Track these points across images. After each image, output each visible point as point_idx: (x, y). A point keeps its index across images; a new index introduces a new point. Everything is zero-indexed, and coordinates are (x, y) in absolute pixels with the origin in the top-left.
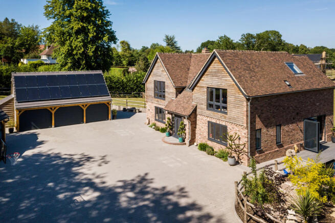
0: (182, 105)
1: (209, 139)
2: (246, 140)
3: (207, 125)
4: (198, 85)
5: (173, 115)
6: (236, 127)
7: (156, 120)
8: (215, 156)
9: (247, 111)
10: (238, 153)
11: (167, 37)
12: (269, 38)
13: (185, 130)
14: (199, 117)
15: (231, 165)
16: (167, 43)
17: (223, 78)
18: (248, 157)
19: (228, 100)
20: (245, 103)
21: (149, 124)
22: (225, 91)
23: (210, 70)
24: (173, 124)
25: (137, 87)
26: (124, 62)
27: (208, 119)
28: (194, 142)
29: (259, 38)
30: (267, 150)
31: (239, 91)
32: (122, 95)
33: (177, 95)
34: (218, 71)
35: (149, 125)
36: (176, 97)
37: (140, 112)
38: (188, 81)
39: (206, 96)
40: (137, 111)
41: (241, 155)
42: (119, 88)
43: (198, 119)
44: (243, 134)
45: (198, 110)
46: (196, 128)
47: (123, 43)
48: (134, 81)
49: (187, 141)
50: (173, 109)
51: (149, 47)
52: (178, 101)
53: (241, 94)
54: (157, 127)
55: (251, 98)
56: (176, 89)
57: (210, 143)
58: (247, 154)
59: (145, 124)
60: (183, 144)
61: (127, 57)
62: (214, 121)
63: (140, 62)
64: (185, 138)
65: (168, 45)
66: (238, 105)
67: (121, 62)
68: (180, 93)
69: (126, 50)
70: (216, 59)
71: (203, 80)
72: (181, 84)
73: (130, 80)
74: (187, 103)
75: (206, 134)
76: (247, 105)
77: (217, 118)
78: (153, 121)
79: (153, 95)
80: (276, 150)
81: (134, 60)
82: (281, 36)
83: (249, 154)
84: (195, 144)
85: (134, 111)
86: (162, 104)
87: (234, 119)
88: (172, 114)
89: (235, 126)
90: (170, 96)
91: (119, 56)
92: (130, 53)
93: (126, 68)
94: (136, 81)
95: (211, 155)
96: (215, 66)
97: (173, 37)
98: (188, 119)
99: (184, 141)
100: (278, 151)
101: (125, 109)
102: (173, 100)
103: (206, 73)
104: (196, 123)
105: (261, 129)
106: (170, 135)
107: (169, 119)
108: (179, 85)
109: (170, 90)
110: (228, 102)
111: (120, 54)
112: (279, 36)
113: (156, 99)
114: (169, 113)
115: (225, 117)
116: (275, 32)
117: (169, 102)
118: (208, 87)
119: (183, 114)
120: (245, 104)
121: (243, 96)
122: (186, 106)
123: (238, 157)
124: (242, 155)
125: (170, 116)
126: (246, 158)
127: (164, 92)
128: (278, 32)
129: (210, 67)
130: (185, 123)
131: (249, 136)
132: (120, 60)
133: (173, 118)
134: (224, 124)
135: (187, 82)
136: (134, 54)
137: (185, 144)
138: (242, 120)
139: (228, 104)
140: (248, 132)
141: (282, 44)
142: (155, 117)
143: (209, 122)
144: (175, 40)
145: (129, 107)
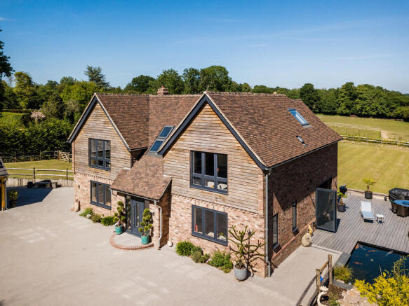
0: (145, 180)
1: (194, 234)
2: (262, 235)
3: (190, 211)
4: (174, 147)
5: (128, 197)
6: (243, 215)
7: (92, 203)
8: (209, 263)
9: (264, 190)
10: (247, 256)
11: (90, 69)
12: (215, 74)
13: (152, 222)
14: (174, 199)
15: (240, 281)
16: (90, 77)
17: (220, 137)
18: (265, 262)
19: (229, 172)
20: (261, 178)
21: (79, 209)
22: (223, 158)
23: (195, 123)
24: (127, 212)
25: (49, 142)
26: (22, 104)
27: (193, 202)
28: (167, 240)
29: (205, 75)
30: (283, 244)
31: (249, 158)
32: (22, 157)
33: (133, 163)
34: (211, 126)
35: (80, 212)
36: (132, 166)
37: (58, 186)
38: (150, 138)
39: (189, 165)
40: (54, 186)
41: (252, 259)
42: (16, 146)
43: (173, 201)
44: (257, 227)
45: (174, 188)
46: (169, 216)
47: (19, 75)
48: (43, 134)
49: (156, 240)
50: (128, 188)
51: (59, 83)
52: (136, 173)
53: (253, 162)
54: (97, 216)
55: (270, 169)
56: (130, 152)
57: (196, 242)
58: (263, 258)
59: (72, 210)
60: (150, 246)
61: (27, 96)
62: (203, 205)
63: (50, 103)
64: (152, 235)
65: (92, 80)
66: (246, 180)
67: (17, 103)
68: (138, 159)
69: (25, 85)
70: (207, 106)
71: (183, 140)
72: (140, 144)
73: (36, 133)
74: (153, 176)
75: (188, 227)
76: (264, 181)
77: (209, 200)
78: (86, 204)
79: (87, 163)
80: (293, 239)
81: (38, 100)
82: (228, 73)
83: (267, 257)
84: (169, 243)
85: (48, 186)
86: (105, 178)
87: (240, 202)
88: (125, 196)
89: (241, 214)
90: (121, 164)
91: (13, 95)
92: (32, 91)
93: (26, 112)
94: (46, 135)
95: (202, 262)
96: (206, 117)
97: (99, 69)
98: (158, 204)
99: (150, 240)
100: (294, 240)
101: (30, 184)
102: (126, 171)
103: (188, 129)
104: (170, 208)
105: (277, 214)
106: (123, 230)
107: (120, 204)
108: (137, 146)
109: (120, 154)
110: (228, 175)
111: (14, 91)
112: (226, 73)
113: (93, 169)
114: (119, 194)
115: (224, 199)
116: (221, 67)
117: (120, 175)
118: (191, 151)
119: (149, 195)
120: (262, 180)
121: (256, 166)
122: (153, 181)
123: (248, 264)
124: (256, 259)
125: (123, 199)
126: (263, 264)
127: (109, 157)
128: (224, 68)
129: (197, 118)
130: (151, 211)
131: (267, 229)
132: (15, 101)
133: (127, 201)
134: (221, 209)
135: (147, 140)
136: (38, 91)
137: (153, 246)
138: (254, 204)
139: (229, 178)
140: (265, 223)
141: (229, 82)
142: (91, 198)
143: (193, 206)
144: (102, 73)
145: (38, 180)
